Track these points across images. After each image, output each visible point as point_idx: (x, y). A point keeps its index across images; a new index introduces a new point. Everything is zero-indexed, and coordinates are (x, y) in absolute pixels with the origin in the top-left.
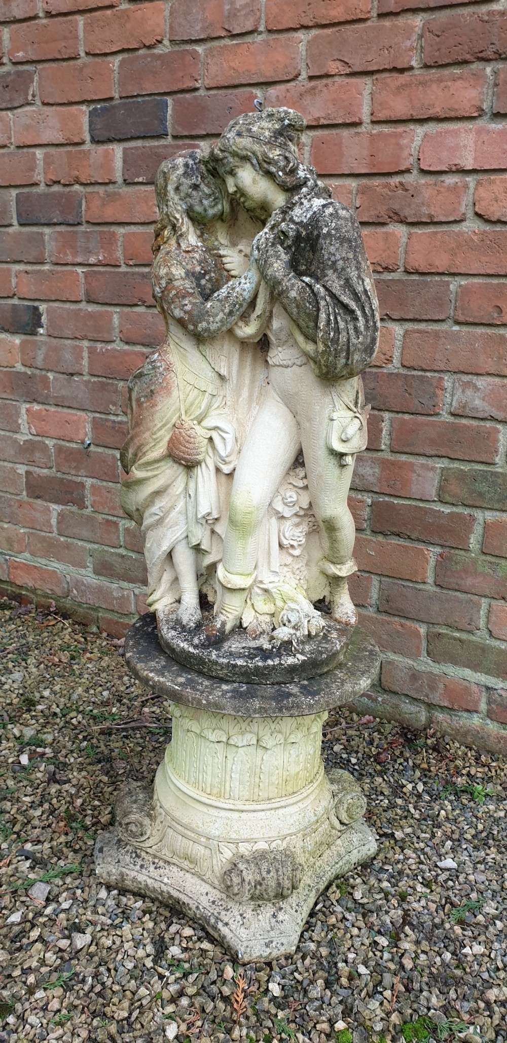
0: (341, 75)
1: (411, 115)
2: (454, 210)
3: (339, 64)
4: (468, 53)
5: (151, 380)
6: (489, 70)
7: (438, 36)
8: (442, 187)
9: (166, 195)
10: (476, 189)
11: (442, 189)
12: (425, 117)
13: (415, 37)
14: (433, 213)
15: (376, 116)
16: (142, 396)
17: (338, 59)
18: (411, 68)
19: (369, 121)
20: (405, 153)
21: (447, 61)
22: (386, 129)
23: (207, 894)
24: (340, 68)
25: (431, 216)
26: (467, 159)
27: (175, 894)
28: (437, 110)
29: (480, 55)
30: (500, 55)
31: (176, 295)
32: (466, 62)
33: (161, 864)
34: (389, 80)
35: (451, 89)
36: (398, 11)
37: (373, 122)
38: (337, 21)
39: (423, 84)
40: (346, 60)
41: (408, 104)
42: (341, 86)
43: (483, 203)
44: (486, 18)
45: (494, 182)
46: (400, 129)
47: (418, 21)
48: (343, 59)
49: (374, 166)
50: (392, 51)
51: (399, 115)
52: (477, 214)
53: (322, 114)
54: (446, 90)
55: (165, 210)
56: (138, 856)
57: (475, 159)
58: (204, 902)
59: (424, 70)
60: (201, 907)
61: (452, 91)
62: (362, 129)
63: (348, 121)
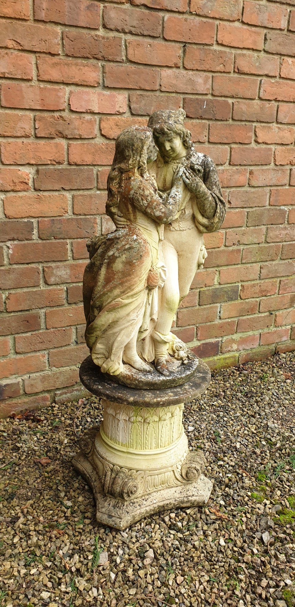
0: (15, 49)
1: (63, 80)
2: (92, 132)
3: (14, 43)
4: (89, 54)
5: (138, 250)
6: (100, 64)
7: (72, 41)
8: (84, 120)
9: (141, 151)
10: (100, 123)
11: (84, 122)
12: (71, 83)
13: (59, 39)
14: (81, 134)
15: (41, 77)
16: (135, 259)
17: (13, 40)
18: (59, 55)
19: (36, 80)
20: (62, 101)
21: (79, 56)
22: (49, 86)
23: (175, 492)
24: (14, 45)
25: (80, 135)
26: (95, 107)
27: (161, 504)
28: (76, 80)
29: (95, 56)
30: (104, 58)
31: (157, 205)
32: (88, 58)
33: (147, 497)
34: (47, 59)
35: (83, 70)
36: (48, 21)
37: (39, 80)
38: (9, 16)
39: (68, 65)
40: (18, 41)
41: (60, 74)
42: (17, 56)
43: (106, 130)
44: (96, 38)
45: (108, 120)
46: (56, 87)
47: (59, 29)
48: (16, 40)
49: (44, 105)
50: (47, 42)
51: (55, 79)
52: (103, 135)
53: (6, 71)
54: (80, 70)
55: (138, 158)
56: (133, 503)
57: (99, 107)
58: (177, 495)
59: (65, 57)
60: (177, 499)
61: (83, 72)
62: (33, 83)
63: (24, 78)
